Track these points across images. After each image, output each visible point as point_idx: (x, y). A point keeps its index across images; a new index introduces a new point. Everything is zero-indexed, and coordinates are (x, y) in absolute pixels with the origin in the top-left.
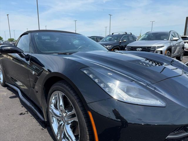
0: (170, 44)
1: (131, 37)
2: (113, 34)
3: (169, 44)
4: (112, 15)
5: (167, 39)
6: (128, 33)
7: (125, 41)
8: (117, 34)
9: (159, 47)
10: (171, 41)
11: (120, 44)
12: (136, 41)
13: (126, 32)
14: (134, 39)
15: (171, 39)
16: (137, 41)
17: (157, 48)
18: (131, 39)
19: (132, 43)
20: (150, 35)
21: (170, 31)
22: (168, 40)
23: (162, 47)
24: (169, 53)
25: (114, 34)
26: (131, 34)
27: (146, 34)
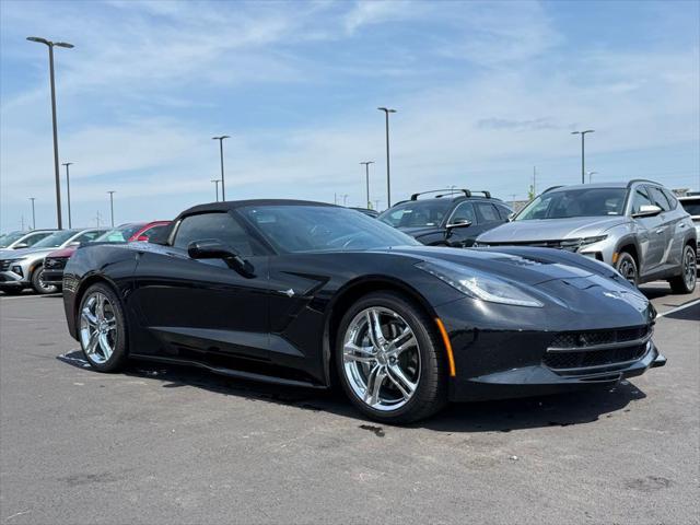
0: (632, 229)
1: (489, 208)
2: (414, 197)
3: (628, 228)
4: (393, 111)
5: (618, 211)
6: (477, 191)
7: (466, 222)
8: (432, 196)
9: (588, 241)
10: (634, 217)
11: (448, 237)
12: (508, 221)
13: (464, 191)
14: (501, 214)
15: (633, 213)
16: (511, 223)
17: (582, 244)
18: (489, 216)
19: (494, 230)
20: (560, 199)
21: (628, 181)
22: (623, 214)
23: (598, 239)
24: (630, 261)
25: (418, 198)
26: (488, 197)
27: (544, 196)
